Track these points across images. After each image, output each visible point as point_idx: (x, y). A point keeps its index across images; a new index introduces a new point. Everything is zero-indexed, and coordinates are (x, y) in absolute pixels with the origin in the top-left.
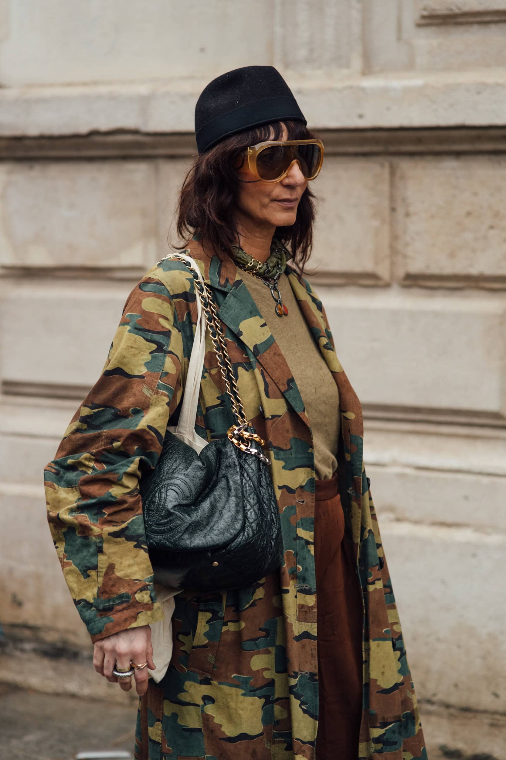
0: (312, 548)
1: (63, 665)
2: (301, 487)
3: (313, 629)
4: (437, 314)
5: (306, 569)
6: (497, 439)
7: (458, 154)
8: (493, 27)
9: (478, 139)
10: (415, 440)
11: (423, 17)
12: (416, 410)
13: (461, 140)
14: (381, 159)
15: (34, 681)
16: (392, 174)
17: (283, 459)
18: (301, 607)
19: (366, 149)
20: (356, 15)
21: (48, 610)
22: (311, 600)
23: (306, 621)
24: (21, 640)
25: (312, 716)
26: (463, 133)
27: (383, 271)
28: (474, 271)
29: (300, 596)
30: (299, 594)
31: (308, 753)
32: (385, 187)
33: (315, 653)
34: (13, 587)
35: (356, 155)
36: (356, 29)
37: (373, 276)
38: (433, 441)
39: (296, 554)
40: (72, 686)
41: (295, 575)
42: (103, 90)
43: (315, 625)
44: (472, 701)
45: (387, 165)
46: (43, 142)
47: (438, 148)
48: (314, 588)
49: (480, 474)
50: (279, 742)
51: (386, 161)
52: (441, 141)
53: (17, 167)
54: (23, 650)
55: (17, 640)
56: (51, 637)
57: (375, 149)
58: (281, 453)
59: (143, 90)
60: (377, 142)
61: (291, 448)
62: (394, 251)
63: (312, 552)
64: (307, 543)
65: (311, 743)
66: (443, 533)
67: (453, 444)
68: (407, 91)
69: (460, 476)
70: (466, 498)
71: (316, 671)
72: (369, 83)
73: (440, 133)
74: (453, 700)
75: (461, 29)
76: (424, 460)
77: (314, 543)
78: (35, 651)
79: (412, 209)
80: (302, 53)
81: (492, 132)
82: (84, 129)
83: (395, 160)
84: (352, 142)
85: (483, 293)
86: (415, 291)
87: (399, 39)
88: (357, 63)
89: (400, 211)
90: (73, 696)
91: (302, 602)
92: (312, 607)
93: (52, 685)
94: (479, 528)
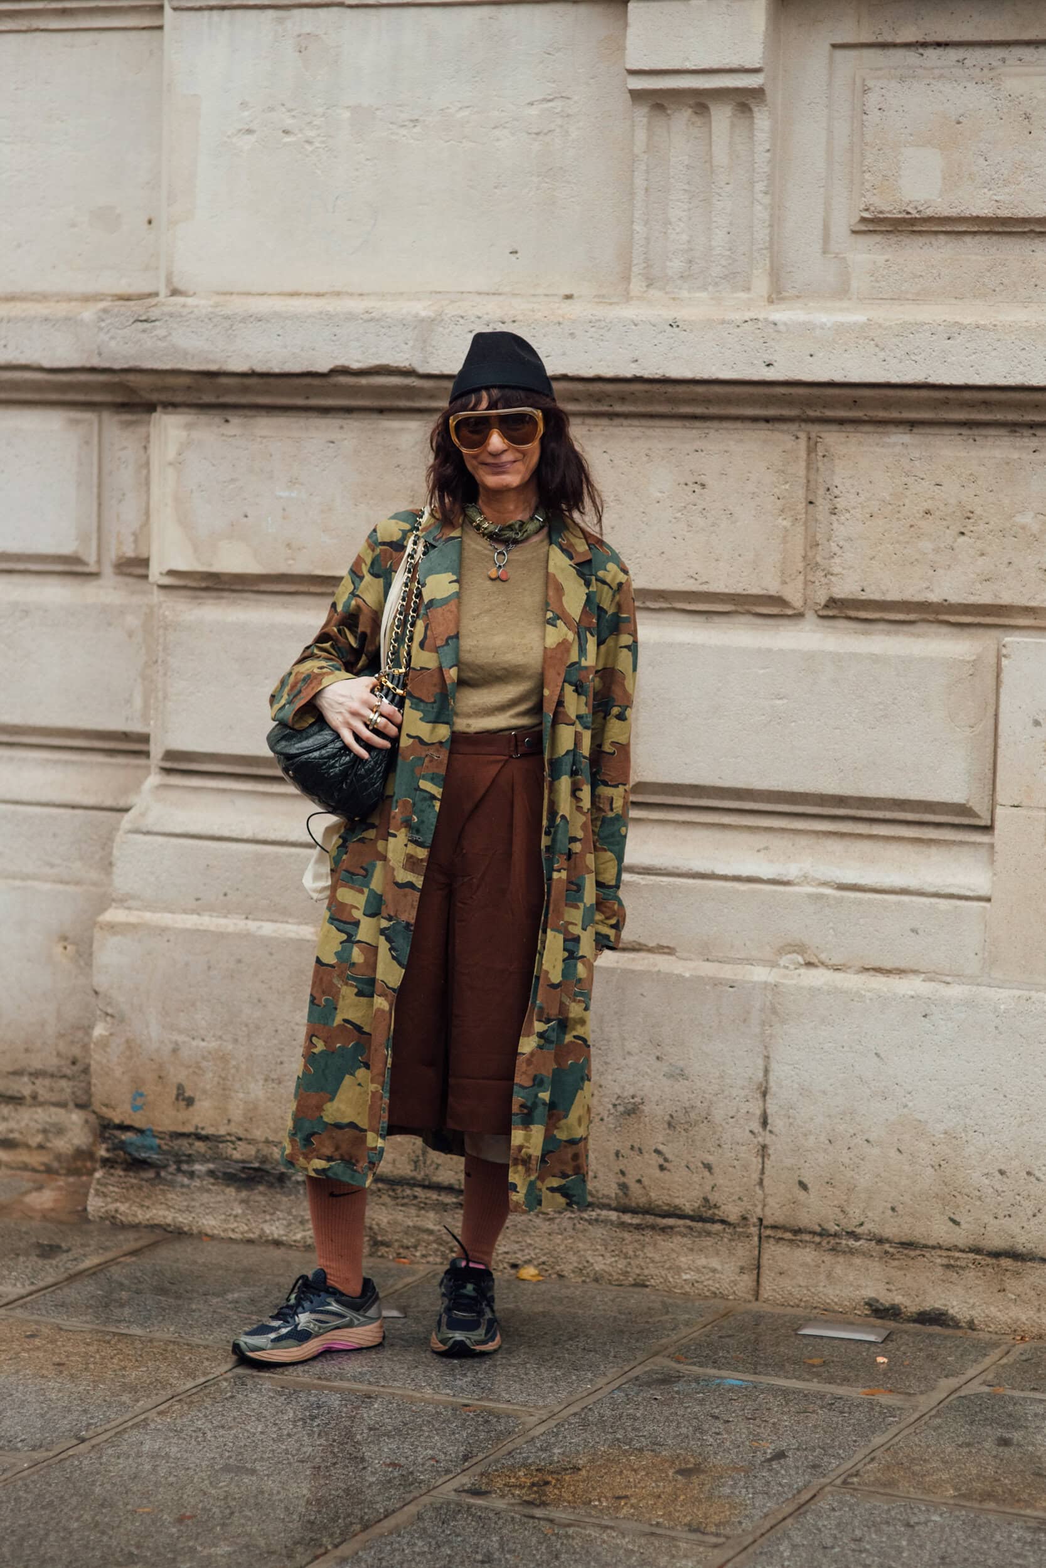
0: (437, 804)
1: (259, 1195)
2: (441, 743)
3: (419, 882)
4: (875, 659)
5: (422, 822)
6: (962, 843)
7: (912, 424)
8: (968, 239)
9: (946, 403)
10: (835, 846)
11: (863, 220)
12: (841, 800)
13: (918, 404)
14: (794, 427)
15: (210, 1223)
16: (811, 450)
17: (422, 711)
18: (410, 857)
19: (771, 412)
20: (761, 213)
21: (236, 1112)
22: (422, 853)
23: (413, 871)
24: (190, 1159)
25: (400, 964)
26: (924, 393)
27: (794, 595)
28: (934, 597)
29: (410, 845)
30: (410, 844)
31: (390, 998)
32: (800, 469)
33: (416, 904)
34: (178, 1075)
35: (755, 419)
36: (762, 234)
37: (778, 601)
38: (866, 846)
39: (414, 804)
40: (275, 1230)
41: (407, 823)
42: (356, 306)
43: (422, 878)
44: (918, 1232)
45: (803, 436)
46: (253, 381)
47: (882, 414)
48: (429, 842)
49: (937, 895)
50: (352, 985)
51: (803, 432)
52: (887, 405)
53: (203, 418)
54: (192, 1175)
55: (182, 1160)
56: (240, 1152)
57: (786, 412)
58: (422, 704)
59: (422, 309)
60: (789, 402)
61: (435, 702)
62: (810, 565)
63: (437, 809)
64: (433, 797)
65: (394, 990)
66: (879, 982)
67: (895, 851)
68: (841, 329)
69: (905, 898)
70: (915, 931)
71: (413, 921)
72: (781, 315)
73: (890, 392)
74: (888, 1232)
75: (921, 240)
76: (850, 876)
77: (441, 800)
78: (211, 1173)
79: (841, 504)
80: (676, 265)
81: (967, 395)
82: (323, 367)
83: (815, 429)
84: (752, 401)
85: (945, 630)
86: (842, 624)
87: (825, 252)
88: (761, 284)
89: (823, 506)
90: (277, 1243)
91: (412, 853)
92: (422, 860)
93: (240, 1229)
94: (931, 976)
